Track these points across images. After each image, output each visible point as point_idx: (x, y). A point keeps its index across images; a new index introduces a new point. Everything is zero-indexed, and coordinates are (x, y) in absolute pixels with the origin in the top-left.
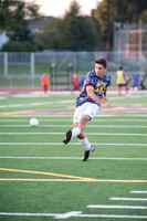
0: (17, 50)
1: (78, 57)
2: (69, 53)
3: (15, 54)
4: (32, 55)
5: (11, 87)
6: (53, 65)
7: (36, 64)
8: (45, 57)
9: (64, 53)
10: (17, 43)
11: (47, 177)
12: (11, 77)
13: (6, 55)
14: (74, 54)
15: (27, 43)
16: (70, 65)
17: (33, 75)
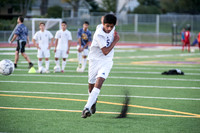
0: (145, 12)
1: (195, 19)
2: (188, 16)
3: (144, 16)
4: (158, 17)
5: (140, 43)
6: (175, 25)
7: (160, 24)
8: (167, 19)
9: (184, 16)
10: (146, 7)
11: (168, 113)
12: (140, 34)
13: (136, 16)
14: (192, 16)
15: (154, 7)
16: (188, 25)
17: (158, 33)
